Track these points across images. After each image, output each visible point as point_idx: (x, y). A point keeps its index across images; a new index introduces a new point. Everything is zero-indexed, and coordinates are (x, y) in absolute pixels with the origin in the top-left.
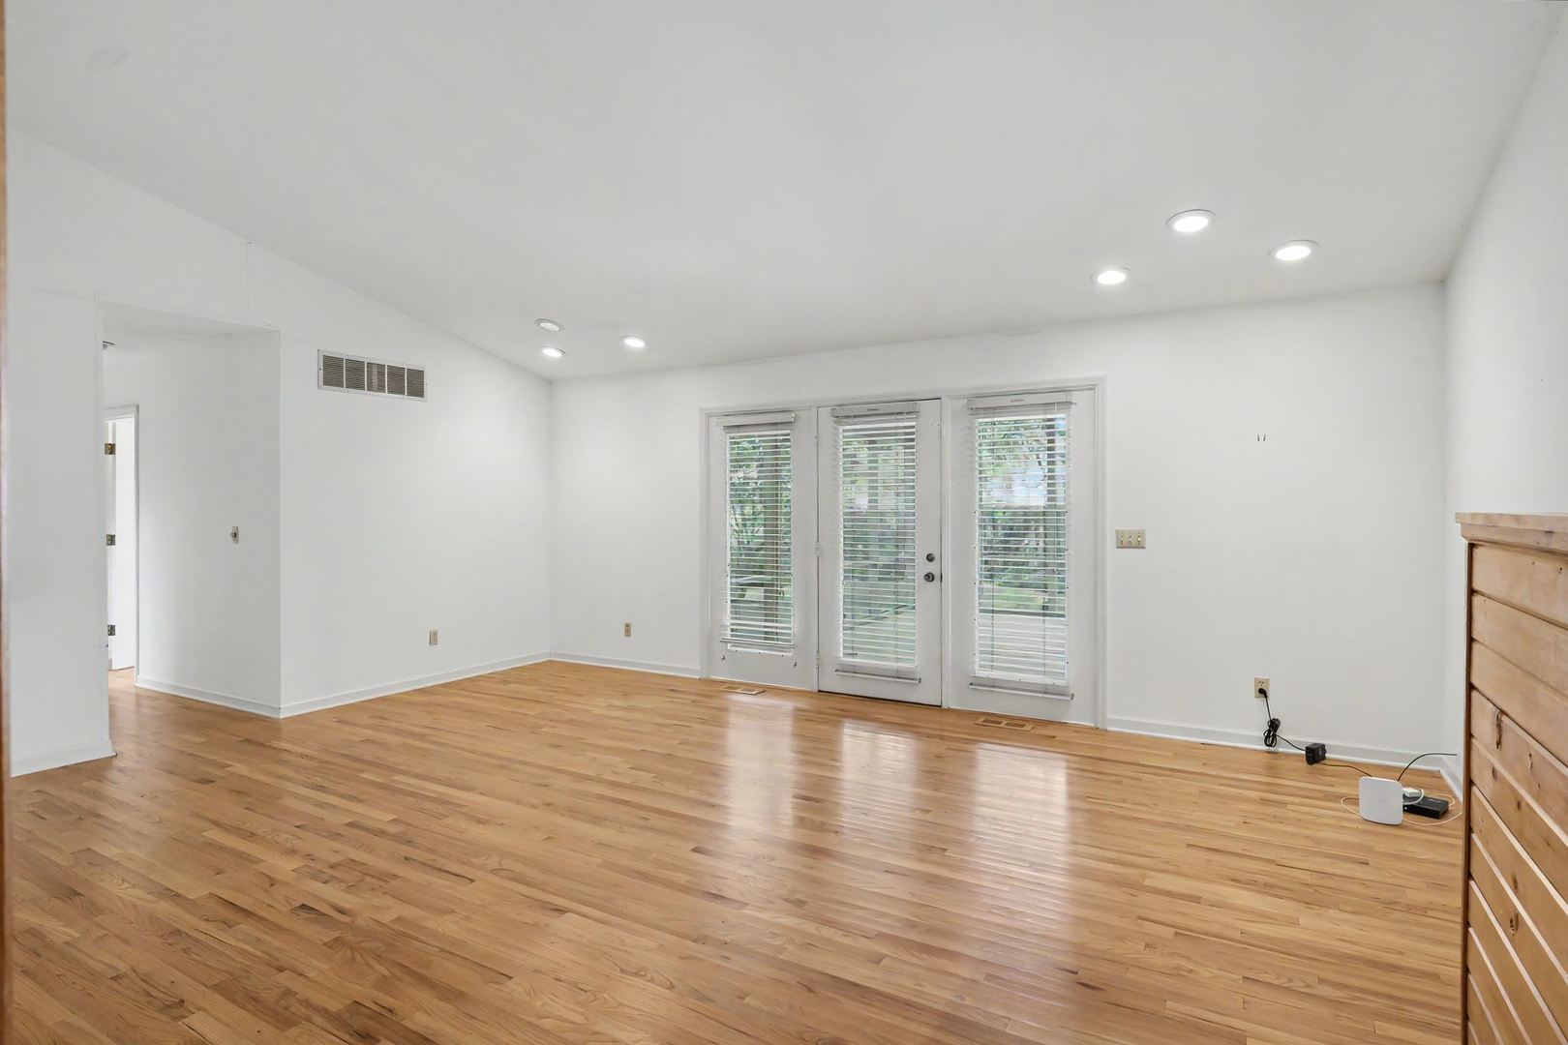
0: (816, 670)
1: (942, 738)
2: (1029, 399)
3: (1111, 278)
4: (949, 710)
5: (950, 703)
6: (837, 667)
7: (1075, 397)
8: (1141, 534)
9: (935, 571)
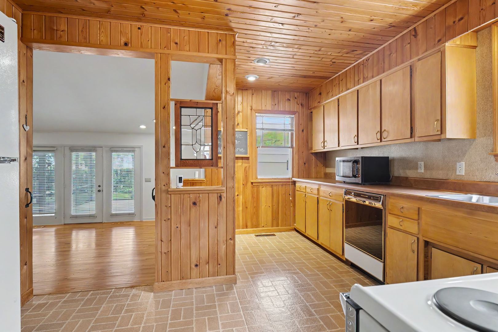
0: (63, 219)
1: (103, 228)
2: (125, 149)
3: (143, 127)
4: (105, 223)
5: (104, 221)
6: (70, 217)
7: (136, 149)
8: (150, 179)
9: (101, 189)
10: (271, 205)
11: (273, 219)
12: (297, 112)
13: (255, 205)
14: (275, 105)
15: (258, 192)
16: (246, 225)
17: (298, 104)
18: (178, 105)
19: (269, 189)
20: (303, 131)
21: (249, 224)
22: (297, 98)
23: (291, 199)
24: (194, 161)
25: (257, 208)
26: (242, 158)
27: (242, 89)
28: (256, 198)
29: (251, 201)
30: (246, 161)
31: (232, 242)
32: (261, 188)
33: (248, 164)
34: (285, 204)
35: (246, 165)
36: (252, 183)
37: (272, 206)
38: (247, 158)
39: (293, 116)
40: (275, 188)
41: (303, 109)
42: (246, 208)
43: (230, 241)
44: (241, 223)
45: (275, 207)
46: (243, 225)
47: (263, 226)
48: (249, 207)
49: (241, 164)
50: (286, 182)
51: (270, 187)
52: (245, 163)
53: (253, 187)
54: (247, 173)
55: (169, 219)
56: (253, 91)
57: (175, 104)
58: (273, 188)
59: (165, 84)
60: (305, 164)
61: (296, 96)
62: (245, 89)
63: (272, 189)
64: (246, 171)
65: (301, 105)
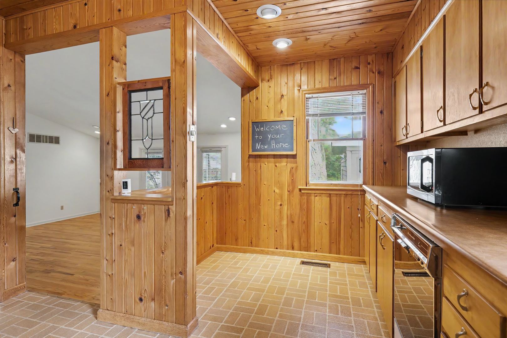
3: (224, 126)
7: (222, 149)
10: (327, 222)
11: (331, 243)
12: (371, 84)
13: (305, 219)
14: (335, 78)
15: (308, 202)
16: (293, 245)
17: (373, 73)
18: (126, 90)
19: (326, 200)
20: (381, 112)
21: (296, 245)
22: (371, 63)
23: (359, 215)
24: (143, 160)
25: (307, 224)
26: (287, 156)
27: (287, 64)
28: (307, 210)
29: (299, 214)
30: (293, 159)
31: (182, 277)
32: (313, 197)
33: (295, 165)
34: (351, 222)
35: (294, 165)
36: (300, 190)
37: (331, 223)
38: (294, 156)
39: (365, 91)
40: (334, 199)
41: (383, 79)
42: (293, 222)
43: (180, 275)
44: (285, 243)
45: (334, 226)
46: (288, 245)
47: (316, 251)
48: (296, 221)
49: (286, 164)
50: (352, 190)
51: (327, 197)
52: (291, 163)
53: (302, 195)
54: (293, 176)
55: (113, 234)
56: (302, 64)
57: (123, 89)
58: (332, 198)
59: (109, 65)
60: (385, 163)
61: (370, 60)
62: (290, 65)
63: (330, 200)
64: (292, 173)
65: (379, 73)
